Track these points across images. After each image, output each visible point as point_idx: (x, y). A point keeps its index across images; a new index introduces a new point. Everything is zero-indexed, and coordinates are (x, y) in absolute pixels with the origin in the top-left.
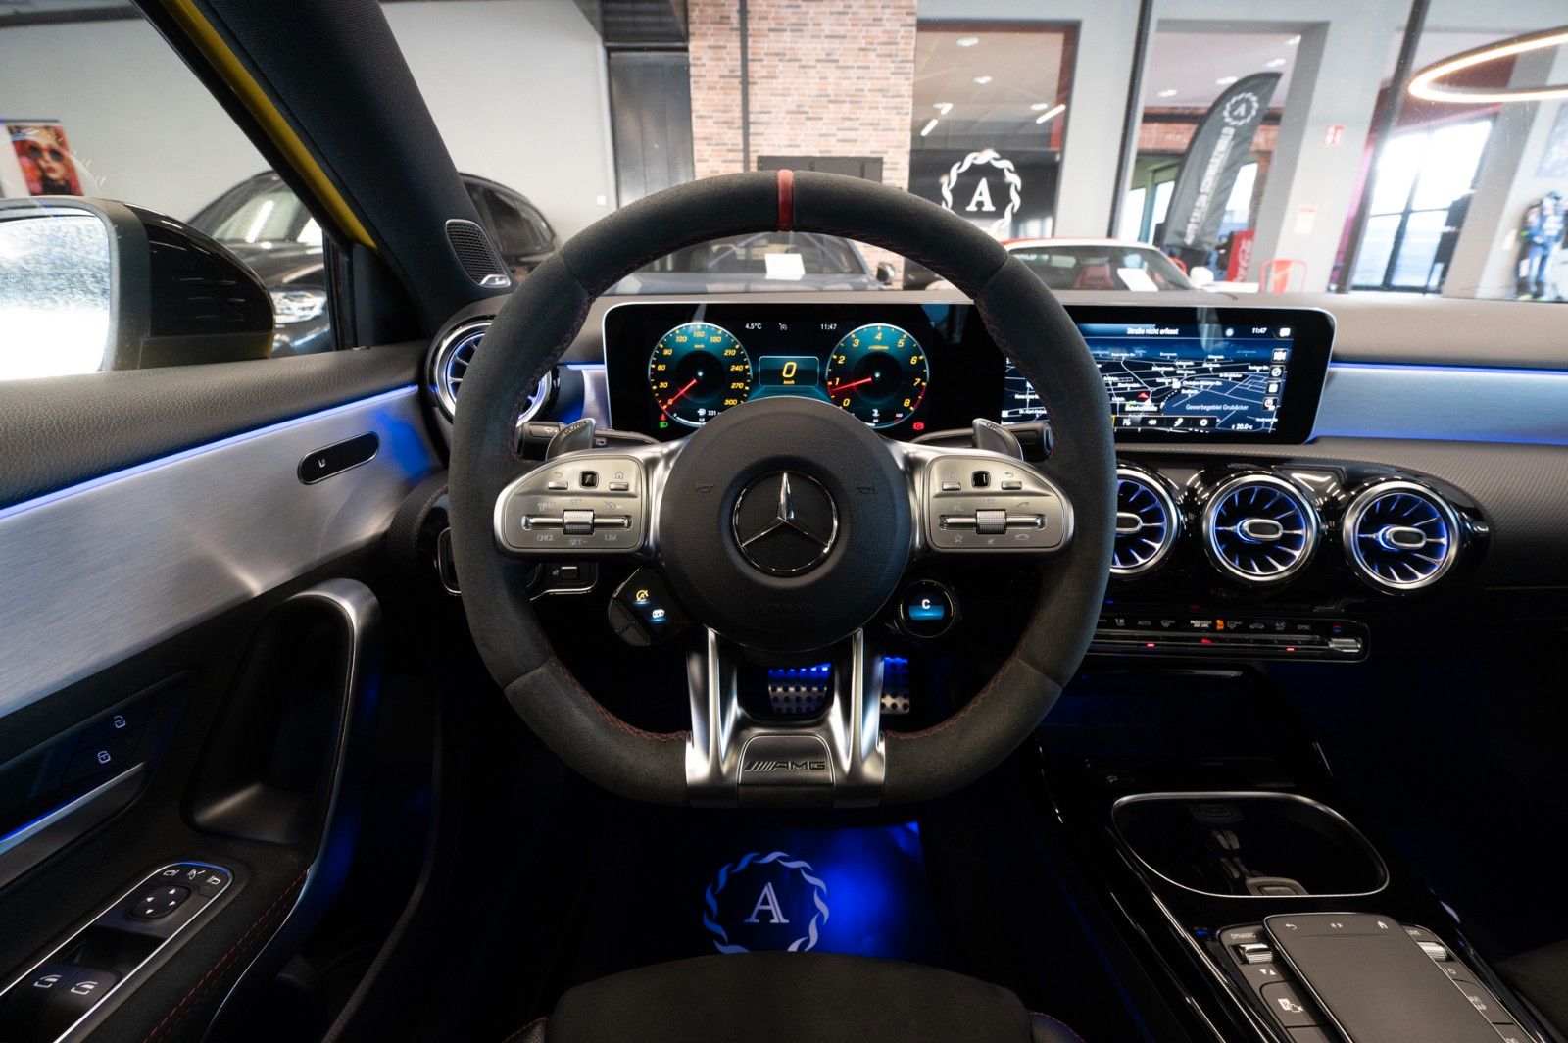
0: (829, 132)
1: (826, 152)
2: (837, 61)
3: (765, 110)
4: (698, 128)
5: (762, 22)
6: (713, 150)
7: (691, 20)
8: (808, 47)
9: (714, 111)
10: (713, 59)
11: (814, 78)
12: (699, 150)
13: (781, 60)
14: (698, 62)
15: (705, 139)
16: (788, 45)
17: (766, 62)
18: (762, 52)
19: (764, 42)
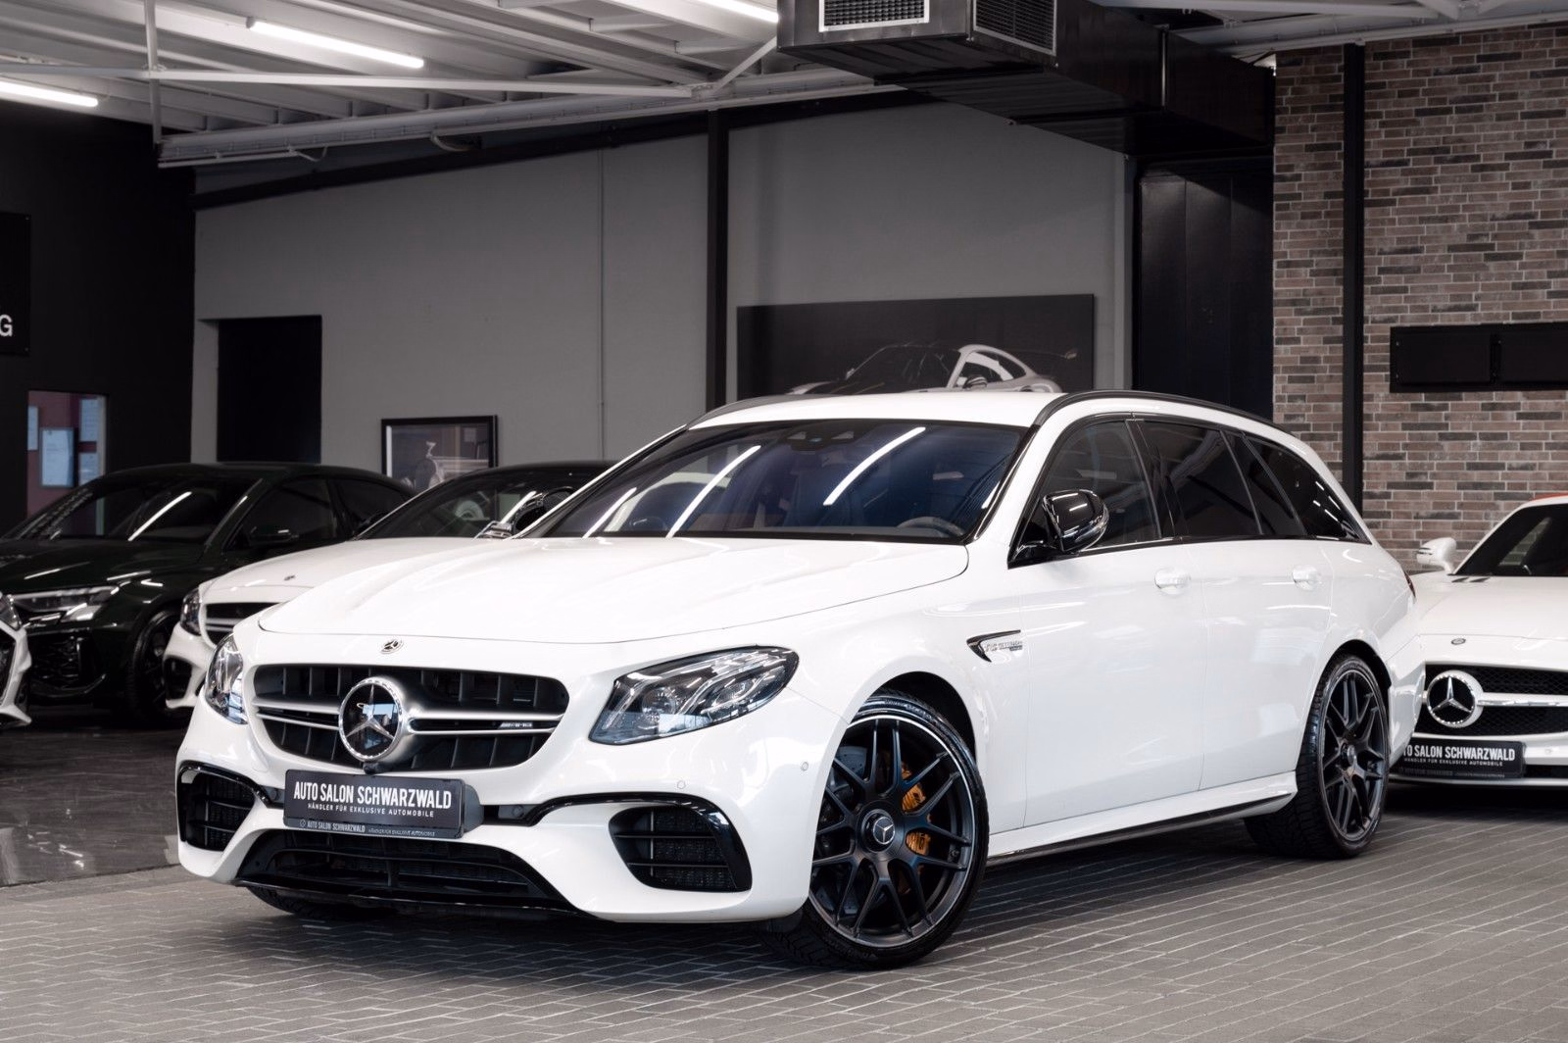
0: (1535, 280)
1: (1527, 315)
2: (1549, 154)
3: (1410, 246)
4: (1282, 286)
5: (1406, 99)
6: (1306, 322)
7: (1277, 106)
8: (1490, 136)
9: (1312, 253)
10: (1314, 167)
11: (1504, 186)
12: (1281, 323)
13: (1438, 161)
14: (1288, 174)
15: (1293, 303)
16: (1454, 134)
17: (1411, 166)
18: (1406, 148)
19: (1408, 133)
